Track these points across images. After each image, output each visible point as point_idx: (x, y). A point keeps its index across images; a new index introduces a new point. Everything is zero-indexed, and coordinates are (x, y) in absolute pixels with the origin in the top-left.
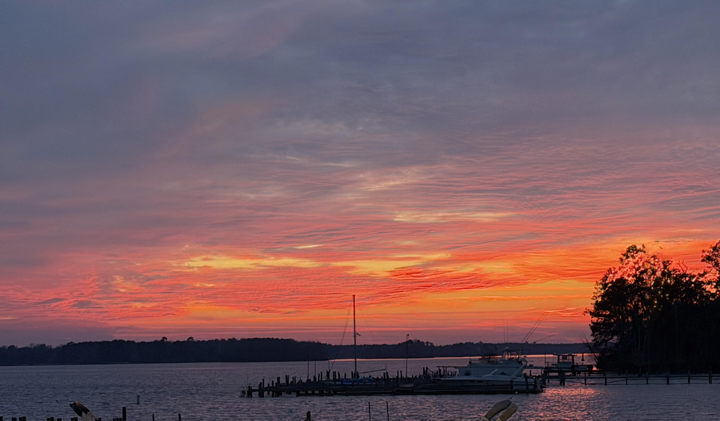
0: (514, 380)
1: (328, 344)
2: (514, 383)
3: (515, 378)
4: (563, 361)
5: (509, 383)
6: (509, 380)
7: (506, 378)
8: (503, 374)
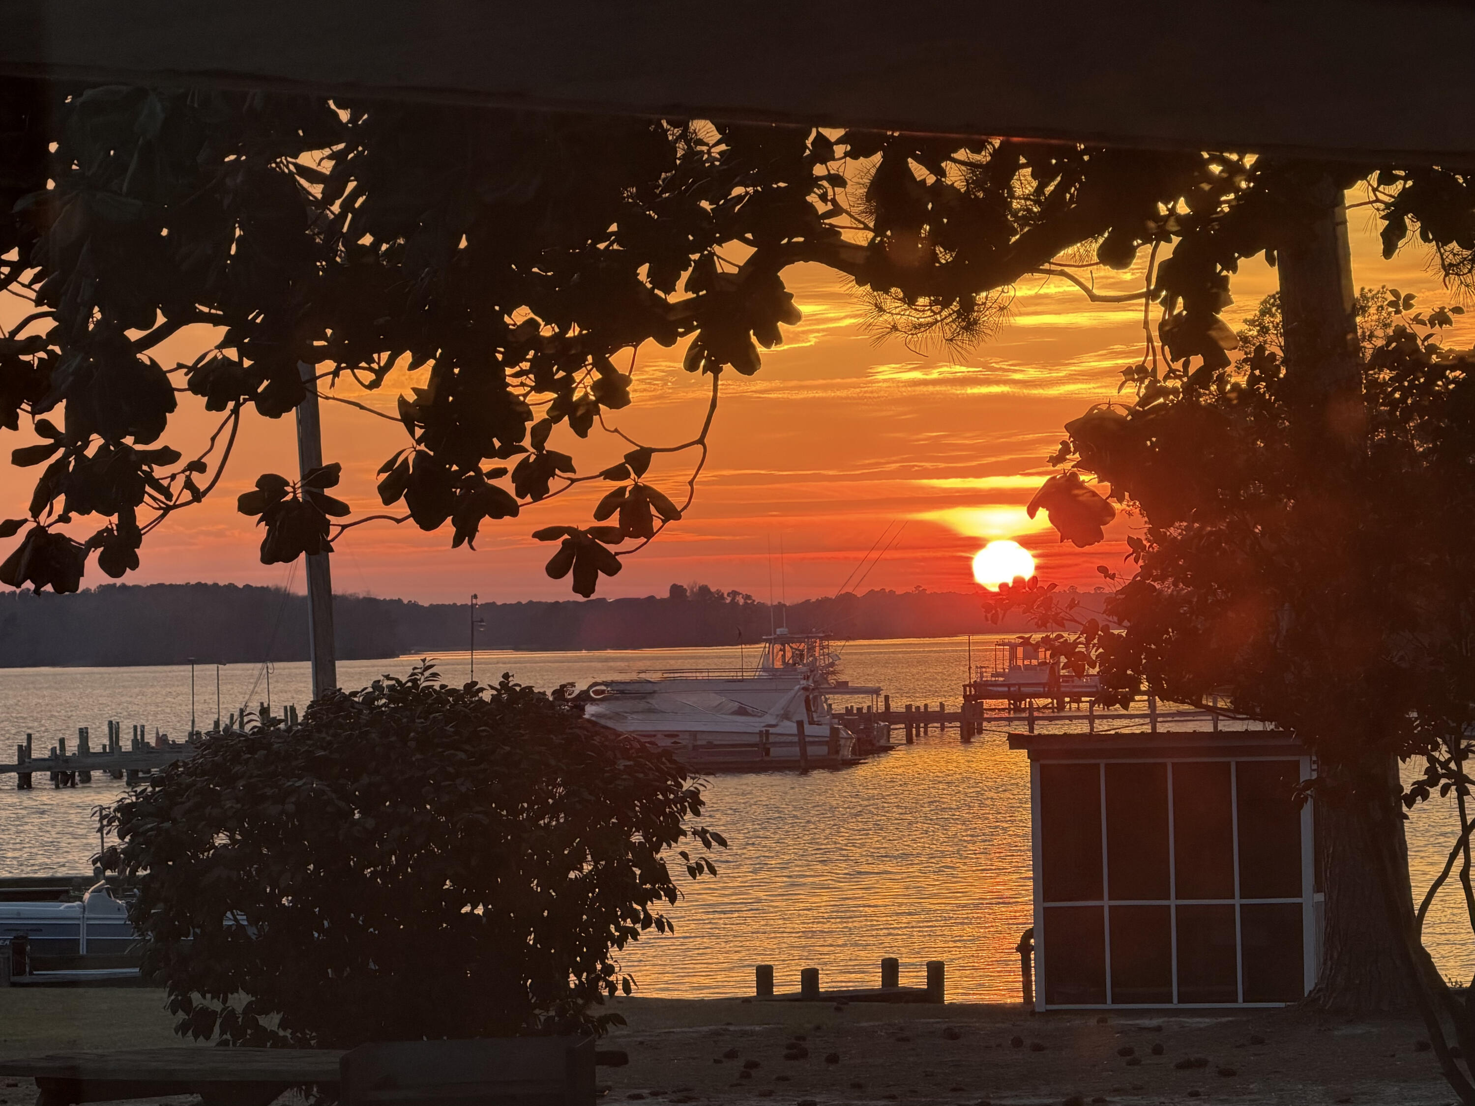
0: (771, 730)
1: (406, 602)
2: (772, 739)
3: (773, 722)
4: (1026, 662)
5: (756, 739)
6: (757, 730)
7: (752, 725)
8: (742, 711)
